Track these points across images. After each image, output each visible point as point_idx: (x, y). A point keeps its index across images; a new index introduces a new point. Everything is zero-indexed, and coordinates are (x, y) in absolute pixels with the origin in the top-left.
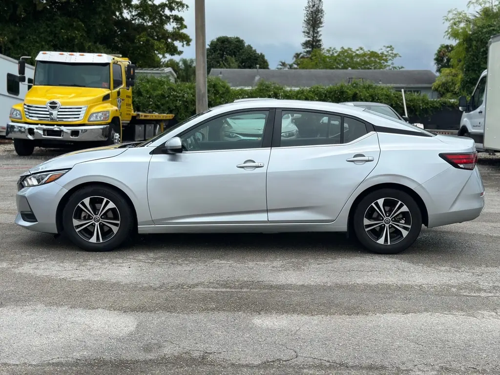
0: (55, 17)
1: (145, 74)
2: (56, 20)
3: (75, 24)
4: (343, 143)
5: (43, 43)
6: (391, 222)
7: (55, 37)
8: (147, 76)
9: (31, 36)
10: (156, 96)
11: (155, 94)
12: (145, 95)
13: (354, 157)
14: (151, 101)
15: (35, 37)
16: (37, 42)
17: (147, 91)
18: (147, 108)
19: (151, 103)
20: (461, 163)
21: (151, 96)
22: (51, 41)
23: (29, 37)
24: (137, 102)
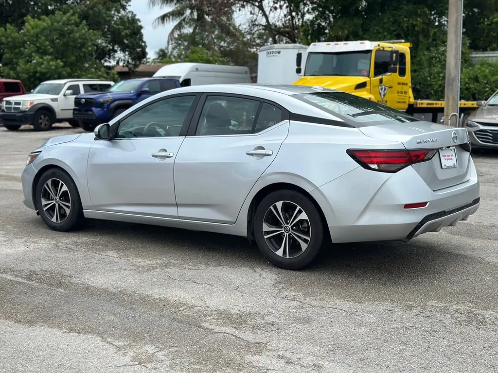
0: (401, 6)
1: (486, 59)
2: (401, 9)
3: (419, 11)
4: (254, 133)
5: (386, 34)
6: (291, 230)
7: (399, 26)
8: (488, 60)
9: (375, 28)
10: (494, 82)
11: (493, 80)
12: (482, 81)
13: (254, 150)
14: (488, 87)
15: (377, 28)
16: (380, 33)
17: (485, 77)
18: (483, 94)
19: (487, 89)
20: (372, 163)
21: (489, 82)
22: (394, 31)
23: (373, 29)
24: (473, 89)
